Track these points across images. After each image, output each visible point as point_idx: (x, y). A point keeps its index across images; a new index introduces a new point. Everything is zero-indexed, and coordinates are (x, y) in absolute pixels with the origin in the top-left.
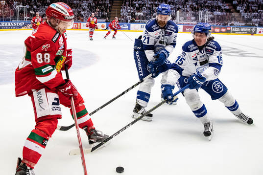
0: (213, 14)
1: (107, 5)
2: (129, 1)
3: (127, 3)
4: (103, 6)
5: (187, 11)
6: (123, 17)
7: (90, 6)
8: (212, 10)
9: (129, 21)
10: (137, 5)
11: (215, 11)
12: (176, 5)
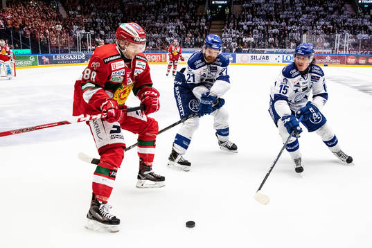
0: (356, 38)
1: (203, 28)
2: (234, 22)
3: (231, 24)
4: (197, 30)
5: (317, 34)
6: (225, 45)
7: (179, 29)
8: (354, 31)
9: (234, 50)
10: (245, 27)
11: (359, 33)
12: (301, 26)
